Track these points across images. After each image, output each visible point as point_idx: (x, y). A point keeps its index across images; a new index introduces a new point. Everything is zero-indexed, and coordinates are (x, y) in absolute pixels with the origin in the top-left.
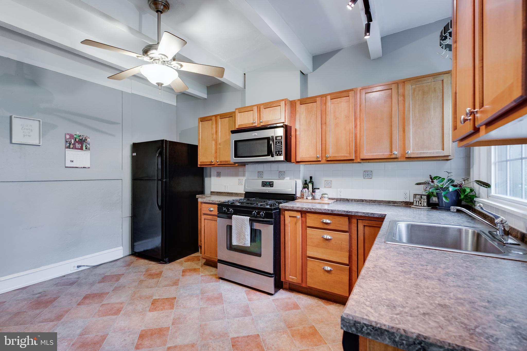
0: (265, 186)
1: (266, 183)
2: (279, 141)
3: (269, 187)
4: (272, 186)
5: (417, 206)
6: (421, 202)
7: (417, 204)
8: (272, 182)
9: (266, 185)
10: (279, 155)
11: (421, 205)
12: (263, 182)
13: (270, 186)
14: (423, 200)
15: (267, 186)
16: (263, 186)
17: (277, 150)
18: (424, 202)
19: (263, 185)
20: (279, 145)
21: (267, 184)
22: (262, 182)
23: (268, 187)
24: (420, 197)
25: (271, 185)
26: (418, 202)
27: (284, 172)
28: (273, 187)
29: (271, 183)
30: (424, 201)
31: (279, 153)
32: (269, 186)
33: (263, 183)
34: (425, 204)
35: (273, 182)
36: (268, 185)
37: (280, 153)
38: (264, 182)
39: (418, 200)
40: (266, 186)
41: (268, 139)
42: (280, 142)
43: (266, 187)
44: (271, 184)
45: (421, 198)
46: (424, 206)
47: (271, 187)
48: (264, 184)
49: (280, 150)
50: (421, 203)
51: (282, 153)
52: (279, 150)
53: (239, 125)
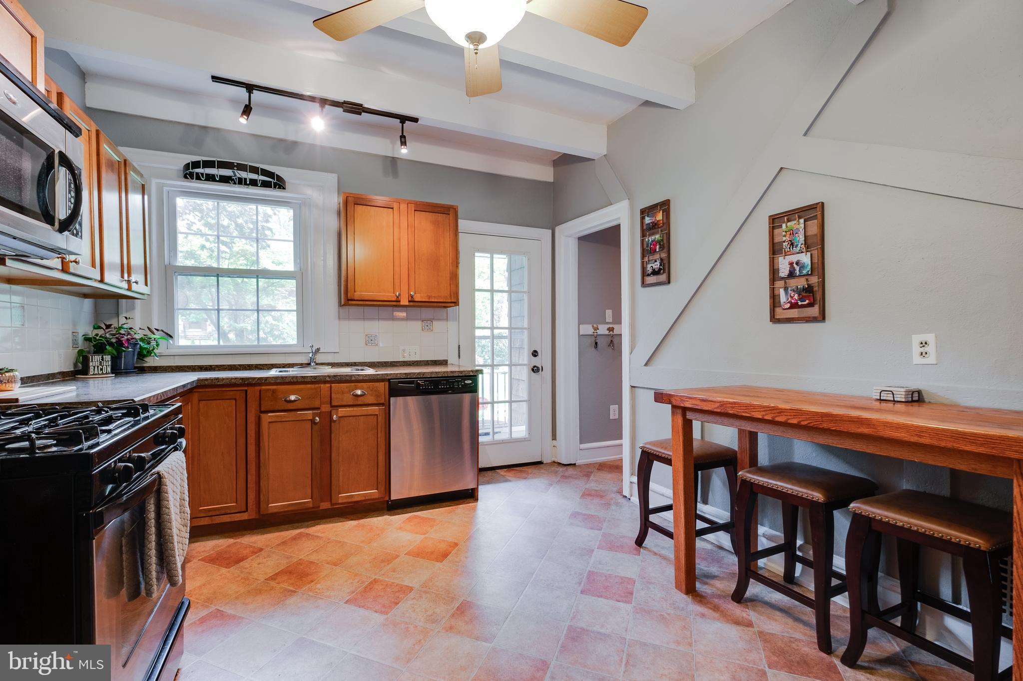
5: (96, 374)
6: (103, 366)
7: (97, 372)
11: (103, 373)
14: (105, 363)
18: (106, 366)
24: (101, 358)
26: (98, 367)
30: (107, 364)
34: (109, 369)
39: (97, 365)
45: (103, 359)
46: (106, 373)
50: (102, 369)
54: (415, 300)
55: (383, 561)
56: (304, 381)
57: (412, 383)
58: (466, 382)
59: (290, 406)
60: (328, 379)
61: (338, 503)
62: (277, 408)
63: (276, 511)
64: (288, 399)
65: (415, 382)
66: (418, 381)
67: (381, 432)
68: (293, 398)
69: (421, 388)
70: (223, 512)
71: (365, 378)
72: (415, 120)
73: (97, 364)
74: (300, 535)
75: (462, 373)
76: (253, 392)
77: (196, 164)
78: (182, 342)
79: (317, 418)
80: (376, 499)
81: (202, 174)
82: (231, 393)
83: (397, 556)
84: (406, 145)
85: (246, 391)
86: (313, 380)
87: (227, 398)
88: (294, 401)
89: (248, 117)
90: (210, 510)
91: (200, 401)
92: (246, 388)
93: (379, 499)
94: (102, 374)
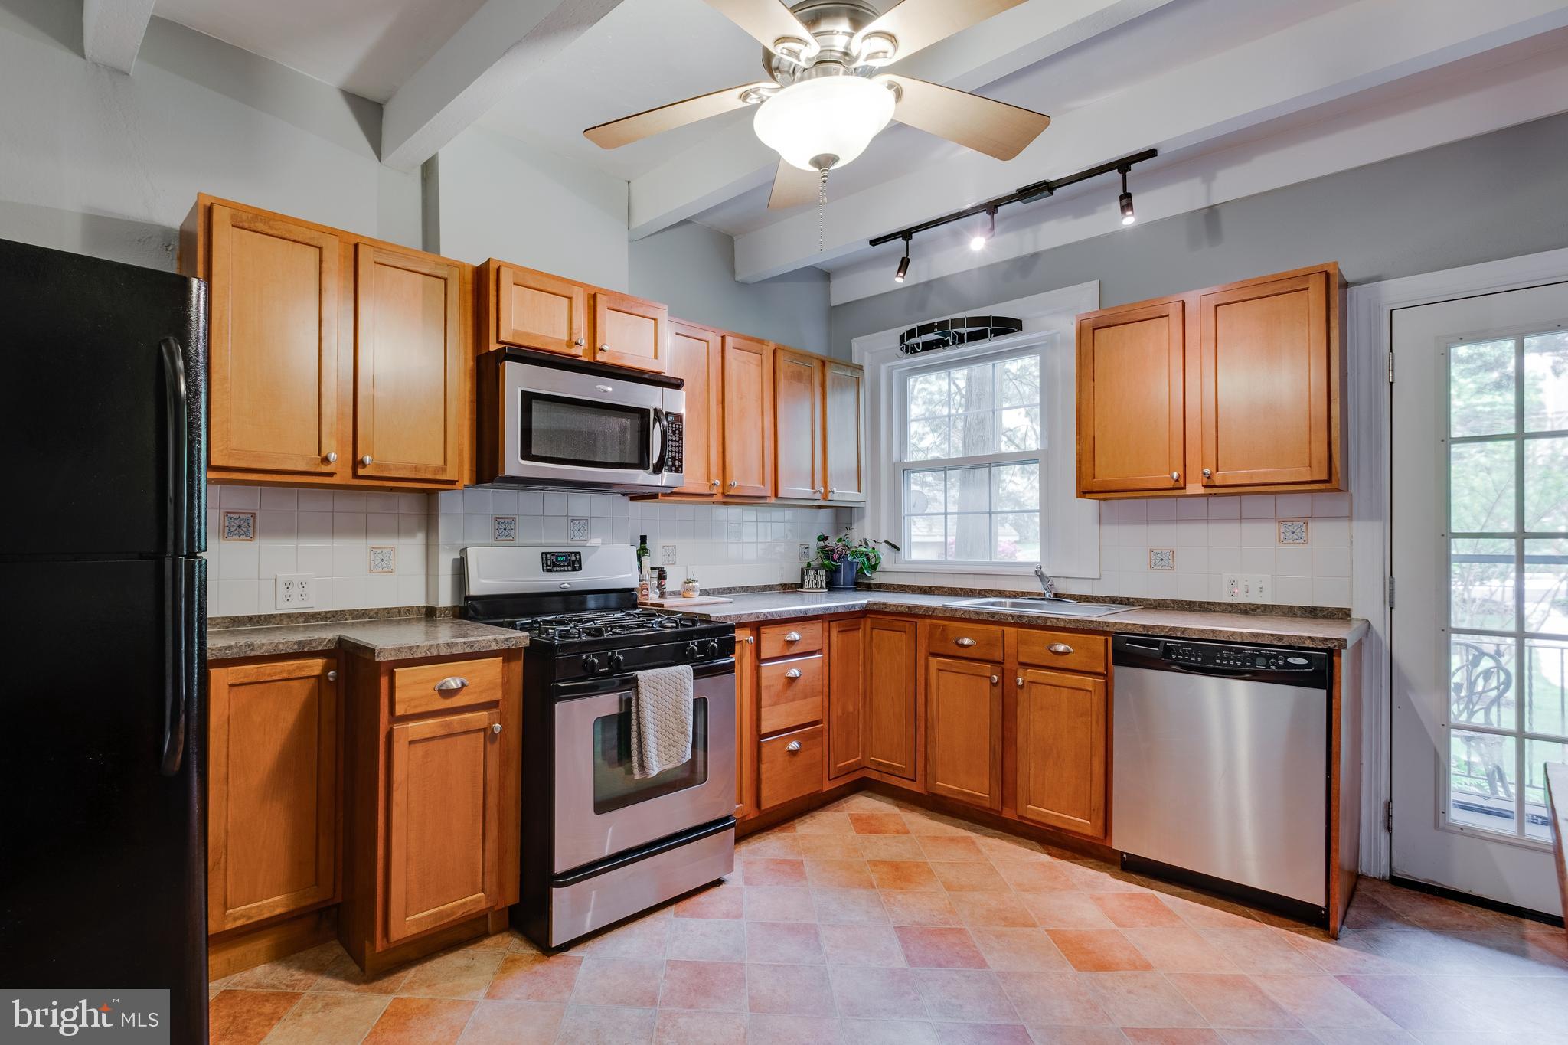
0: (555, 568)
1: (557, 559)
2: (674, 429)
3: (568, 571)
4: (577, 565)
5: (810, 589)
6: (817, 580)
7: (810, 586)
8: (575, 553)
9: (557, 566)
10: (673, 468)
12: (546, 553)
13: (570, 568)
14: (820, 577)
15: (562, 568)
16: (548, 571)
17: (670, 454)
18: (820, 583)
19: (547, 566)
20: (675, 441)
21: (562, 561)
22: (542, 553)
23: (564, 571)
24: (815, 572)
25: (574, 562)
26: (811, 581)
27: (587, 520)
28: (580, 569)
29: (573, 558)
30: (822, 581)
31: (674, 465)
32: (566, 568)
33: (547, 560)
34: (823, 584)
35: (579, 553)
36: (564, 566)
37: (677, 464)
38: (550, 553)
40: (558, 568)
41: (642, 414)
42: (677, 432)
43: (557, 571)
44: (572, 562)
45: (817, 574)
46: (822, 587)
47: (574, 569)
48: (552, 562)
49: (677, 454)
50: (816, 584)
51: (680, 464)
52: (674, 454)
53: (516, 333)
54: (1217, 484)
55: (1006, 919)
56: (979, 619)
57: (1156, 644)
58: (1291, 660)
59: (962, 652)
60: (1010, 620)
61: (1026, 818)
62: (947, 652)
63: (944, 793)
64: (960, 642)
65: (1162, 645)
66: (1166, 642)
67: (1097, 722)
68: (967, 641)
69: (1174, 657)
70: (891, 771)
71: (1068, 626)
72: (1152, 153)
73: (812, 578)
74: (964, 839)
75: (1280, 640)
76: (923, 625)
77: (911, 334)
78: (916, 555)
79: (995, 677)
80: (1086, 836)
81: (918, 345)
82: (901, 624)
83: (1034, 925)
84: (1132, 209)
85: (916, 622)
86: (990, 619)
87: (896, 629)
88: (968, 646)
89: (904, 274)
90: (880, 764)
91: (873, 628)
92: (915, 620)
93: (1091, 837)
94: (816, 587)
